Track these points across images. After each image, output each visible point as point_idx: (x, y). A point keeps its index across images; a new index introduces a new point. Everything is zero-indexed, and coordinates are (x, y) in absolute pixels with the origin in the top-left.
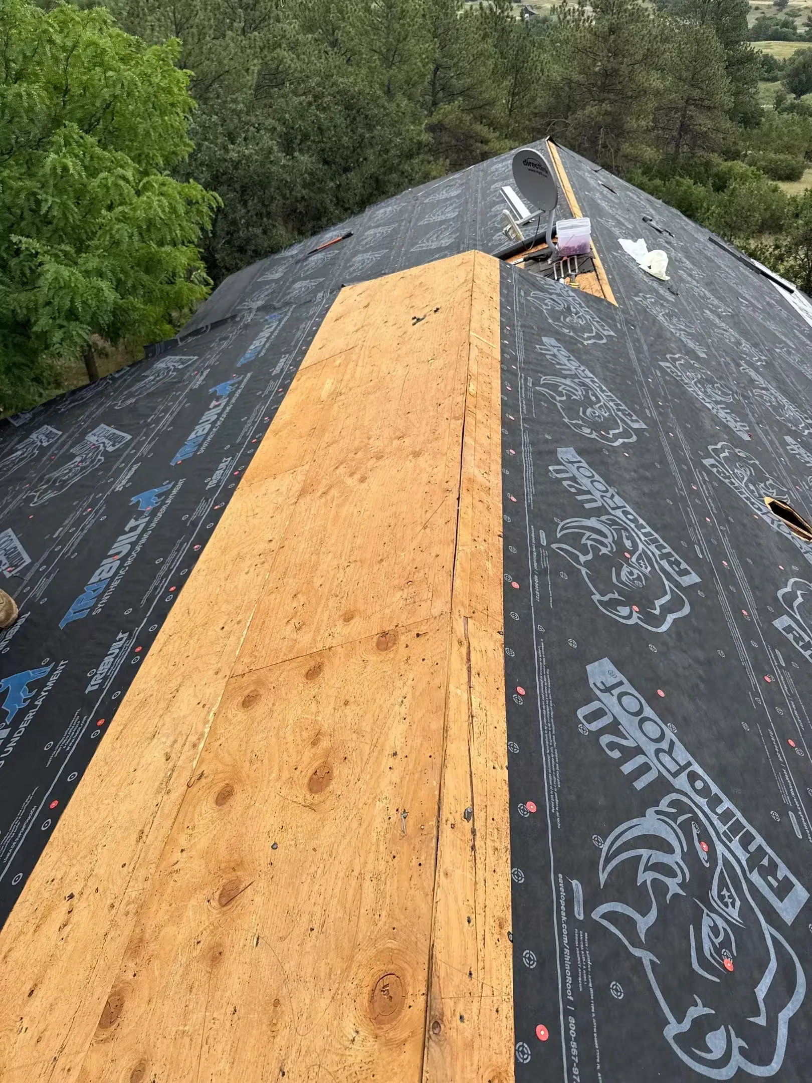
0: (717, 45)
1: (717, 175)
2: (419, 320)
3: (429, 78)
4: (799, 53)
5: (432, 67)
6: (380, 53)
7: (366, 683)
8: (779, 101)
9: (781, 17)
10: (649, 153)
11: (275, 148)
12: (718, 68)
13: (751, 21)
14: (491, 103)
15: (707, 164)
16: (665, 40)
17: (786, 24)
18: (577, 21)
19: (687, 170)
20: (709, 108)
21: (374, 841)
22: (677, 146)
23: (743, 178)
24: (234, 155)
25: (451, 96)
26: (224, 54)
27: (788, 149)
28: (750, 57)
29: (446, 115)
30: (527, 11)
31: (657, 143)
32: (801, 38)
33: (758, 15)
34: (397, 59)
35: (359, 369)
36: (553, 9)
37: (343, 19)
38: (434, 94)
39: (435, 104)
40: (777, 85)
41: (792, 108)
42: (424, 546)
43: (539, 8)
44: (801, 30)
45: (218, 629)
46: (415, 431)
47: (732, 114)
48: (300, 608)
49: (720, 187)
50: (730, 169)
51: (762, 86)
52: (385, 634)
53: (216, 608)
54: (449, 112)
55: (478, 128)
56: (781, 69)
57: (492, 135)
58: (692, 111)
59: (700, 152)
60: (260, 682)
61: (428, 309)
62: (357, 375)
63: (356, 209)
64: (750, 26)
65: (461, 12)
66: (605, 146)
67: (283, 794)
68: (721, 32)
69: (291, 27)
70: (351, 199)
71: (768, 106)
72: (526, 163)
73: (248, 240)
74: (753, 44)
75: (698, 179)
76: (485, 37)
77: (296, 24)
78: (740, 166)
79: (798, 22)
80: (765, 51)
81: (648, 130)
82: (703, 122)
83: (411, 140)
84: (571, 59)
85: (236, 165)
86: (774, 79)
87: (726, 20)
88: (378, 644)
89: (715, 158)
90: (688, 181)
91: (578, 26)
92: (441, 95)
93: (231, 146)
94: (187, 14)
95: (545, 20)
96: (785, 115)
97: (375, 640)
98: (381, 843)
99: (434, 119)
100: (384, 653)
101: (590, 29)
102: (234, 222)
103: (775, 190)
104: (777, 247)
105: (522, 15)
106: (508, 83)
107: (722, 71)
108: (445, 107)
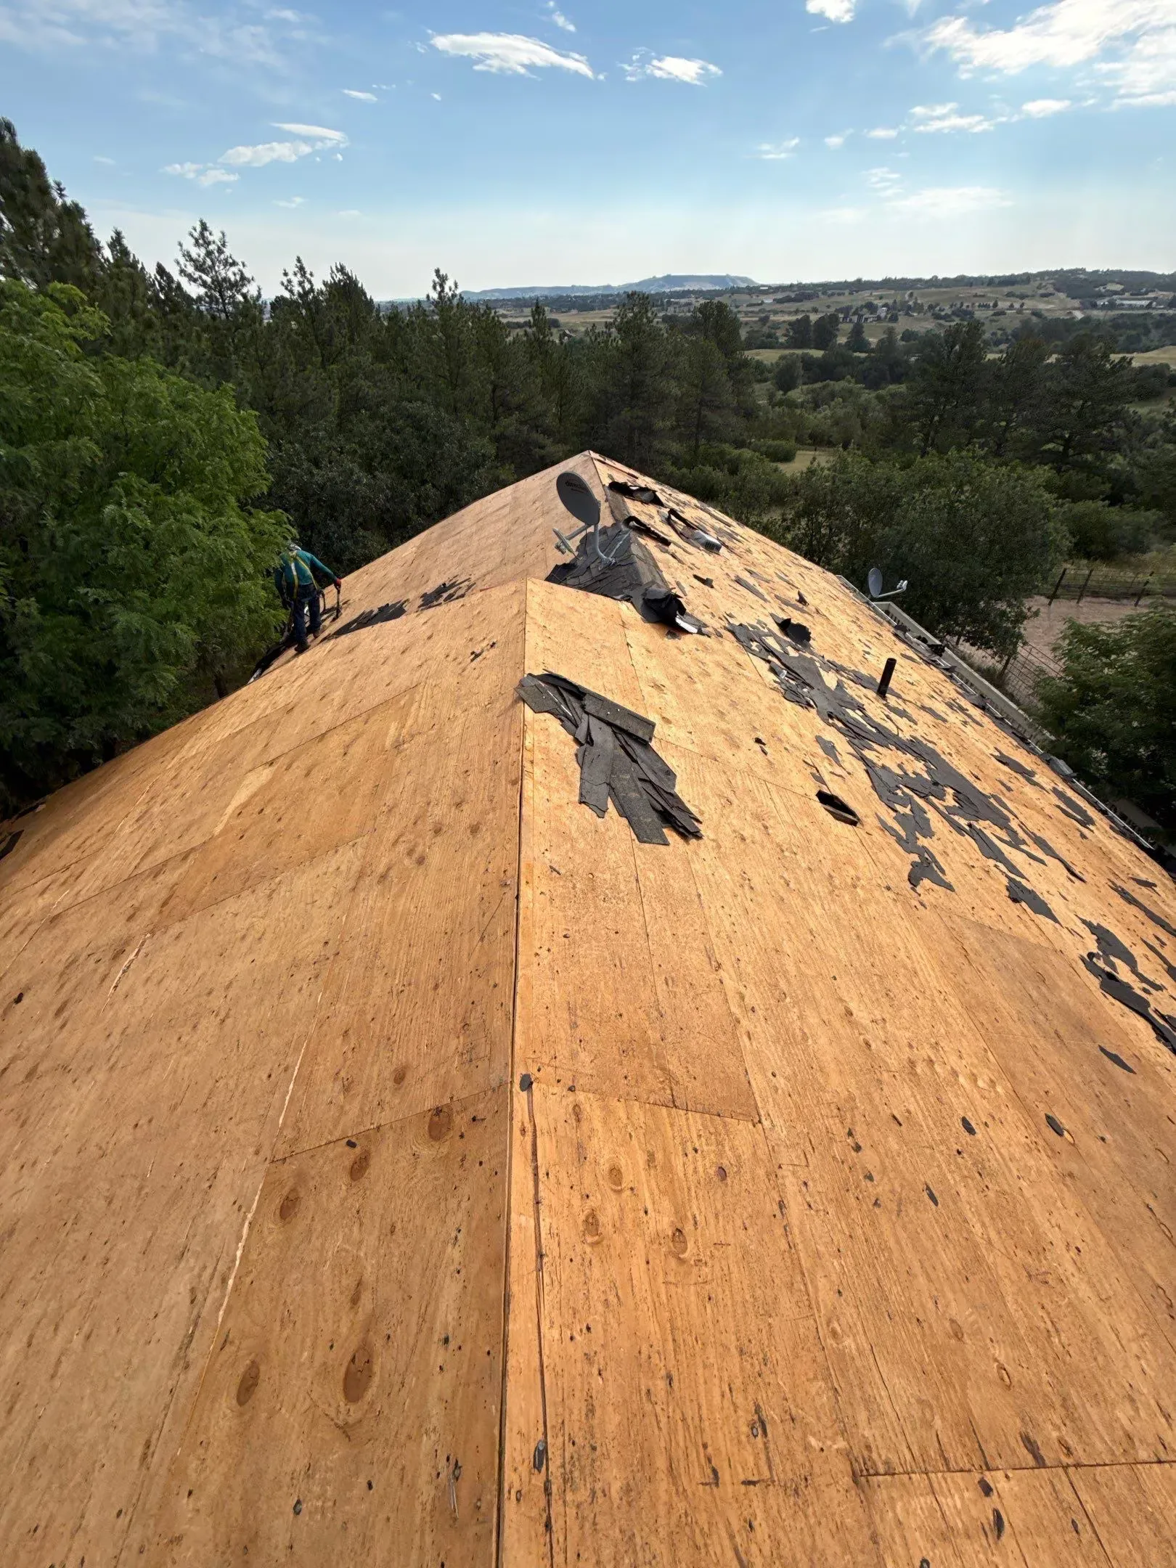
0: (718, 356)
1: (730, 461)
2: (477, 656)
3: (488, 397)
4: (782, 358)
5: (490, 387)
6: (445, 377)
7: (416, 1197)
8: (771, 397)
9: (765, 330)
10: (675, 447)
11: (356, 470)
12: (721, 375)
13: (743, 334)
14: (543, 414)
15: (722, 454)
16: (677, 354)
17: (770, 336)
18: (606, 342)
19: (706, 459)
20: (718, 407)
21: (418, 1521)
22: (697, 440)
23: (751, 461)
24: (320, 480)
25: (509, 410)
26: (306, 385)
27: (782, 435)
28: (745, 364)
29: (505, 427)
30: (565, 334)
31: (680, 439)
32: (782, 346)
33: (748, 329)
34: (460, 382)
35: (422, 712)
36: (587, 333)
37: (410, 350)
38: (495, 410)
39: (496, 418)
40: (768, 385)
41: (780, 404)
42: (481, 970)
43: (575, 331)
44: (782, 340)
45: (265, 1077)
46: (473, 797)
47: (736, 412)
48: (350, 1055)
49: (734, 471)
50: (740, 455)
51: (757, 386)
52: (438, 1111)
53: (265, 1043)
54: (509, 424)
55: (535, 435)
56: (770, 372)
57: (548, 442)
58: (705, 412)
59: (715, 444)
60: (301, 1177)
61: (484, 644)
62: (420, 720)
63: (436, 515)
64: (743, 338)
65: (510, 339)
66: (640, 444)
67: (315, 1395)
68: (721, 344)
69: (367, 359)
70: (430, 506)
71: (763, 402)
72: (568, 484)
73: (343, 551)
74: (746, 353)
75: (716, 465)
76: (532, 358)
77: (370, 355)
78: (747, 453)
79: (779, 333)
80: (757, 358)
81: (673, 429)
82: (714, 419)
83: (476, 453)
84: (605, 373)
85: (322, 487)
86: (765, 380)
87: (723, 334)
88: (432, 1126)
89: (727, 447)
90: (708, 469)
91: (607, 346)
92: (500, 410)
93: (315, 471)
94: (268, 352)
95: (581, 341)
96: (777, 408)
97: (427, 1119)
98: (428, 1531)
99: (497, 431)
100: (436, 1144)
101: (617, 348)
102: (327, 537)
103: (776, 470)
104: (784, 520)
105: (561, 339)
106: (555, 396)
107: (725, 378)
108: (504, 421)
